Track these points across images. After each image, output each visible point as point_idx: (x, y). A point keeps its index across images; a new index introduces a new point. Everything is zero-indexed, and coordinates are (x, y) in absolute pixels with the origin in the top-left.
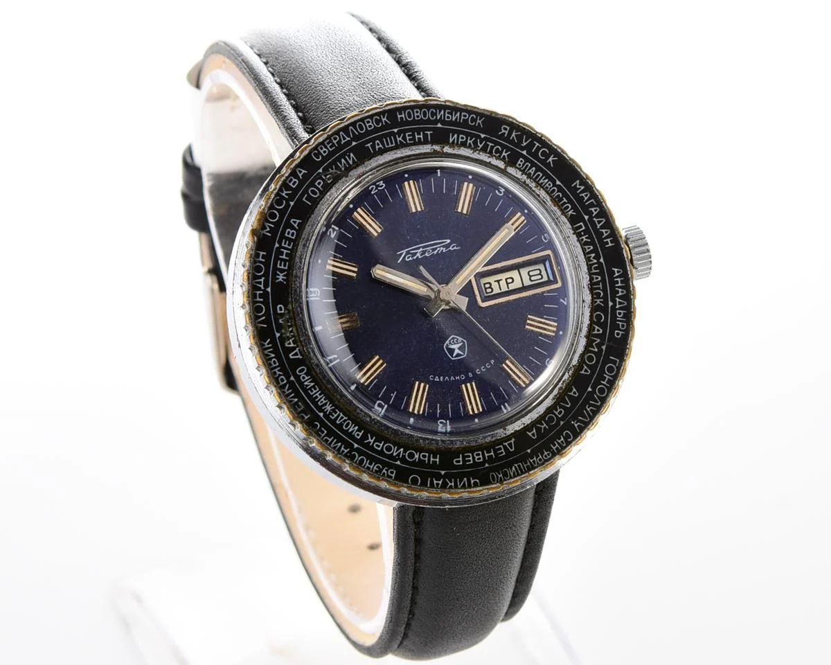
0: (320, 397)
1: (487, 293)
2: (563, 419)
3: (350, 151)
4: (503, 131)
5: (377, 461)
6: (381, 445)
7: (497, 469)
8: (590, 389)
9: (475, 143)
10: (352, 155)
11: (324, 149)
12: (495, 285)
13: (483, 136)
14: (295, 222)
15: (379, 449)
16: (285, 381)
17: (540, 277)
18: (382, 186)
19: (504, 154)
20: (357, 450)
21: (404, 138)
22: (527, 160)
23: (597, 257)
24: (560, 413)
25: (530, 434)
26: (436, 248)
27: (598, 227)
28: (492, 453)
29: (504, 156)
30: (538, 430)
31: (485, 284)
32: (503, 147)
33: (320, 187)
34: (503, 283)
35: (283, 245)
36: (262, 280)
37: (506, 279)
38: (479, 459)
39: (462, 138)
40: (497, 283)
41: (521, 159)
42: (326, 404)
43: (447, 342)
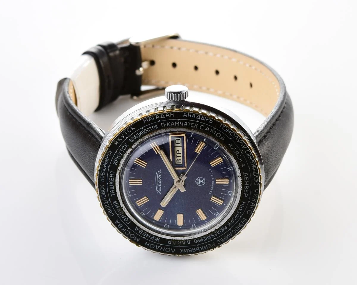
0: (208, 238)
1: (181, 162)
2: (240, 152)
3: (112, 203)
4: (116, 143)
5: (238, 224)
6: (232, 221)
7: (253, 182)
8: (231, 139)
9: (119, 155)
10: (114, 202)
11: (110, 211)
12: (179, 158)
13: (117, 152)
14: (136, 228)
15: (233, 222)
16: (198, 248)
17: (179, 140)
18: (129, 192)
19: (126, 146)
20: (232, 230)
21: (111, 181)
22: (130, 138)
23: (177, 121)
24: (237, 153)
25: (243, 166)
26: (158, 178)
27: (165, 117)
28: (247, 182)
29: (127, 146)
30: (242, 162)
31: (177, 162)
32: (123, 145)
33: (124, 217)
34: (178, 155)
35: (145, 235)
36: (157, 246)
37: (177, 153)
38: (247, 187)
39: (116, 160)
40: (178, 157)
41: (129, 140)
42: (211, 236)
43: (197, 184)
